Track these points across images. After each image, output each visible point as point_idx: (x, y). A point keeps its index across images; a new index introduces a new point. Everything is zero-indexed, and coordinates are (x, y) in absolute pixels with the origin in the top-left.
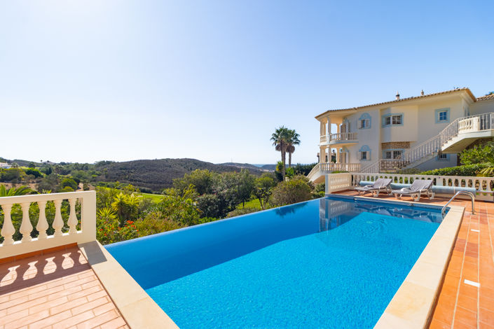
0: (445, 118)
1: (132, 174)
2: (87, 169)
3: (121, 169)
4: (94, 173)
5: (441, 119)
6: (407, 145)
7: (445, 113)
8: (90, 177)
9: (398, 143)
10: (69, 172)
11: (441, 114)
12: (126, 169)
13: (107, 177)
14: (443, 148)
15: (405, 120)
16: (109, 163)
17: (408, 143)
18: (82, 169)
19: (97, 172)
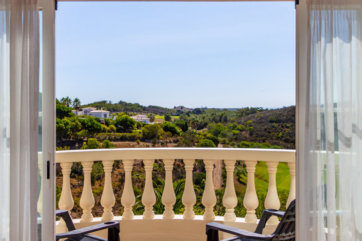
1: (287, 130)
2: (226, 120)
3: (272, 122)
4: (234, 127)
8: (230, 134)
10: (205, 125)
12: (278, 121)
13: (251, 134)
16: (254, 111)
18: (220, 121)
19: (239, 127)
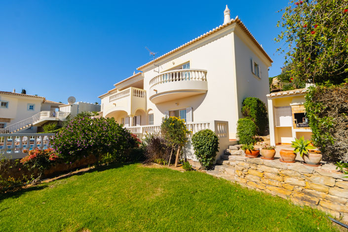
0: (32, 109)
5: (30, 109)
6: (9, 120)
7: (32, 106)
9: (3, 119)
11: (30, 106)
14: (34, 124)
15: (9, 105)
17: (9, 119)
